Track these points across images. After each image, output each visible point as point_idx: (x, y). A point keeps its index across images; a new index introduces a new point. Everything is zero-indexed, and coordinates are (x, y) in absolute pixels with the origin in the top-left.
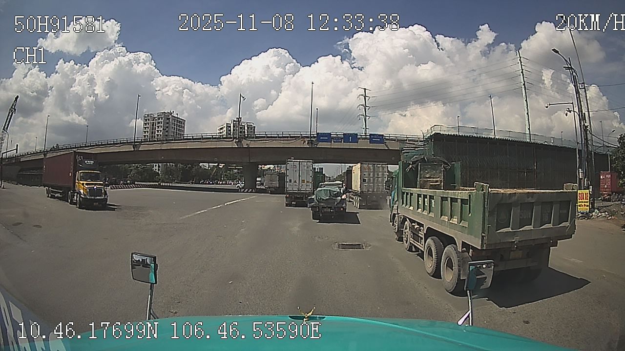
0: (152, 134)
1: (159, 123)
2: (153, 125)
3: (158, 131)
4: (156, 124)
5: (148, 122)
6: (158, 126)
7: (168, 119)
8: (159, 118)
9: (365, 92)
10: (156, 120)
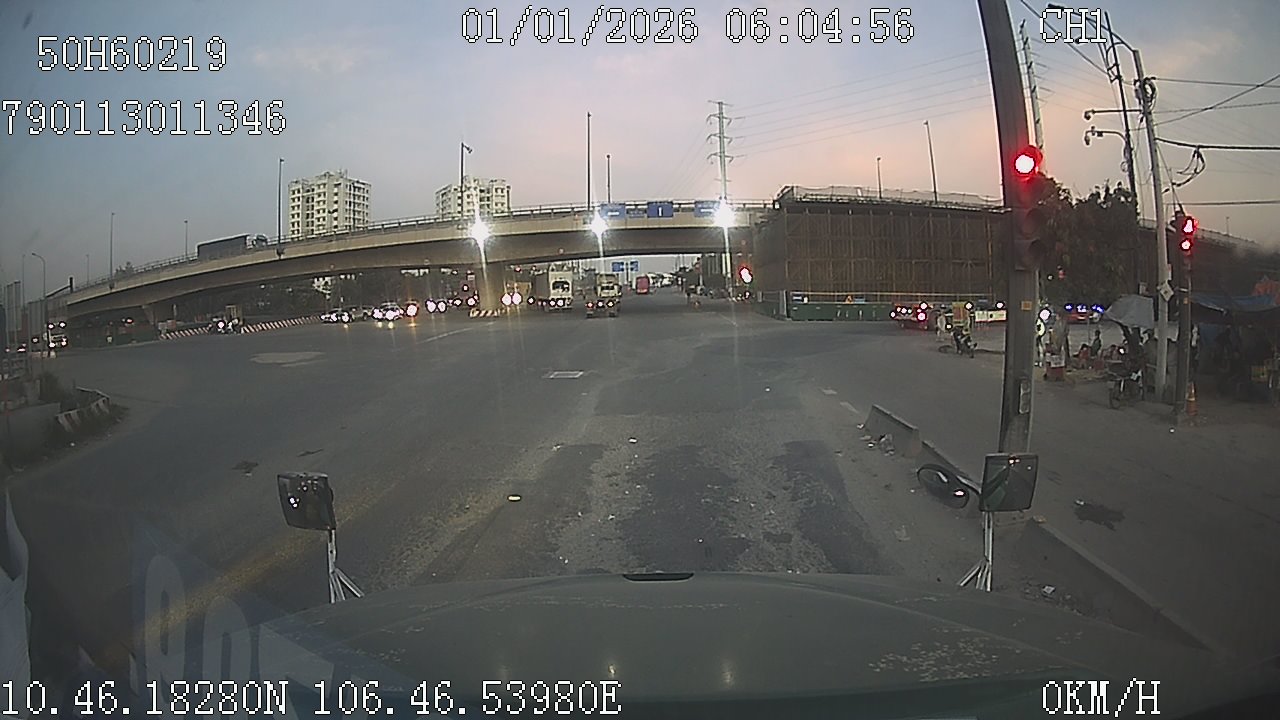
0: (308, 218)
1: (319, 196)
2: (308, 202)
3: (318, 212)
4: (313, 198)
5: (297, 195)
6: (318, 202)
7: (336, 186)
8: (319, 186)
9: (721, 109)
10: (313, 190)
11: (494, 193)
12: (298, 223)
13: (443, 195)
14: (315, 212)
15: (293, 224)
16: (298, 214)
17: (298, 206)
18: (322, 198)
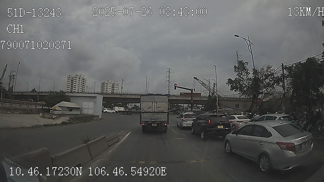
3: (74, 84)
4: (73, 80)
5: (69, 79)
6: (74, 82)
7: (79, 78)
8: (75, 78)
9: (169, 70)
10: (73, 78)
11: (115, 85)
12: (69, 85)
13: (103, 84)
14: (73, 84)
15: (68, 86)
16: (69, 84)
17: (70, 82)
18: (75, 81)
